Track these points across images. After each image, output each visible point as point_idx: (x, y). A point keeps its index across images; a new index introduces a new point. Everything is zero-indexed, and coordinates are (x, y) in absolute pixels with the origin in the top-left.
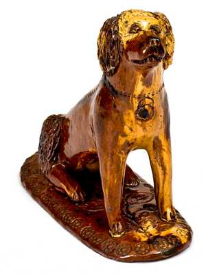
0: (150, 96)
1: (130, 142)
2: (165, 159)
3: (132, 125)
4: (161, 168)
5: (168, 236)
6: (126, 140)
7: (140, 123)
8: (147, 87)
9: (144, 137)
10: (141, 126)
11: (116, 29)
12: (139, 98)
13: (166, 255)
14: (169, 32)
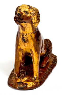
0: (26, 35)
3: (21, 43)
6: (20, 48)
7: (23, 43)
8: (24, 31)
10: (24, 44)
12: (22, 34)
14: (34, 15)
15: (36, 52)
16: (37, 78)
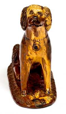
0: (38, 41)
1: (31, 59)
2: (47, 68)
3: (31, 51)
4: (45, 71)
5: (42, 99)
6: (29, 58)
8: (37, 37)
9: (37, 57)
10: (35, 52)
11: (26, 12)
12: (33, 41)
13: (37, 107)
14: (48, 16)
15: (49, 60)
16: (51, 91)
